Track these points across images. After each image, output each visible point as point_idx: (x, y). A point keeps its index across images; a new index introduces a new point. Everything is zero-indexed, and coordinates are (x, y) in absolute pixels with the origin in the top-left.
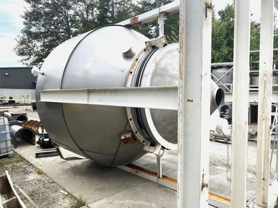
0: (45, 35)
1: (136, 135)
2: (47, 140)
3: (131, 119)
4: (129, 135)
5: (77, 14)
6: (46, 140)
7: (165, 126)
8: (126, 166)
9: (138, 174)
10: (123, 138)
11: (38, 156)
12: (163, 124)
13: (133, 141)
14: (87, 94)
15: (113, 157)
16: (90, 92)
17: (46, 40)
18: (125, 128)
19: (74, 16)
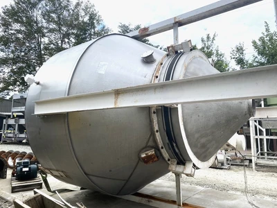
0: (15, 61)
1: (162, 150)
2: (27, 169)
3: (157, 131)
4: (151, 152)
5: (51, 42)
6: (24, 169)
7: (198, 138)
8: (133, 195)
9: (151, 204)
10: (143, 156)
11: (14, 190)
12: (197, 136)
13: (156, 159)
14: (114, 96)
15: (124, 182)
16: (118, 93)
17: (14, 67)
18: (148, 142)
19: (48, 44)
